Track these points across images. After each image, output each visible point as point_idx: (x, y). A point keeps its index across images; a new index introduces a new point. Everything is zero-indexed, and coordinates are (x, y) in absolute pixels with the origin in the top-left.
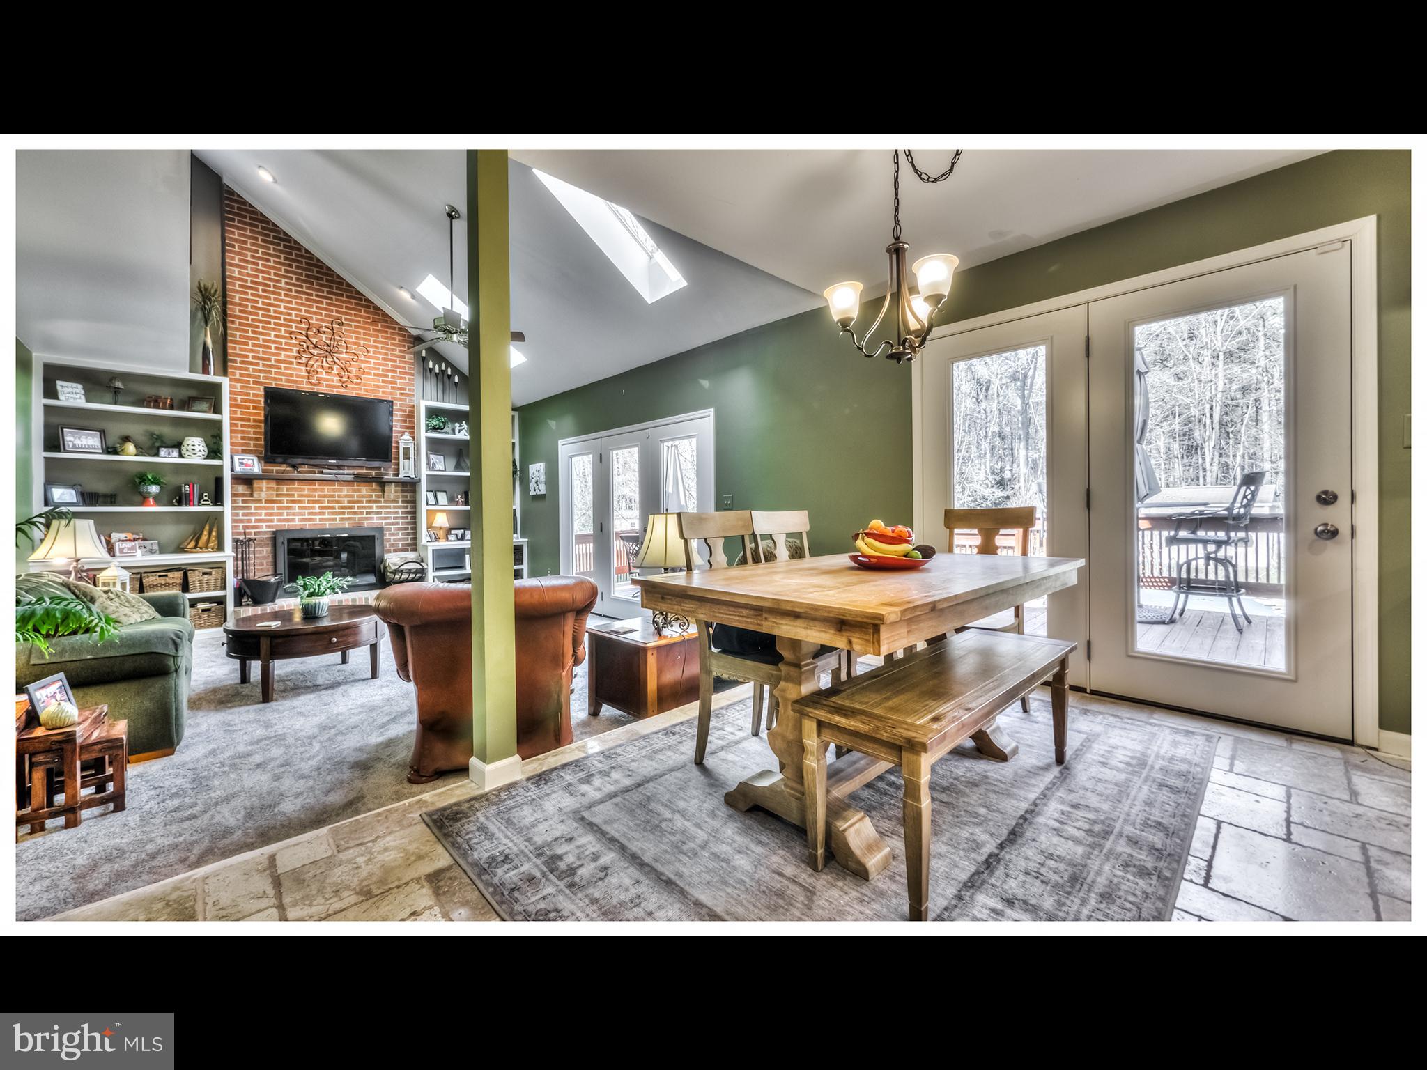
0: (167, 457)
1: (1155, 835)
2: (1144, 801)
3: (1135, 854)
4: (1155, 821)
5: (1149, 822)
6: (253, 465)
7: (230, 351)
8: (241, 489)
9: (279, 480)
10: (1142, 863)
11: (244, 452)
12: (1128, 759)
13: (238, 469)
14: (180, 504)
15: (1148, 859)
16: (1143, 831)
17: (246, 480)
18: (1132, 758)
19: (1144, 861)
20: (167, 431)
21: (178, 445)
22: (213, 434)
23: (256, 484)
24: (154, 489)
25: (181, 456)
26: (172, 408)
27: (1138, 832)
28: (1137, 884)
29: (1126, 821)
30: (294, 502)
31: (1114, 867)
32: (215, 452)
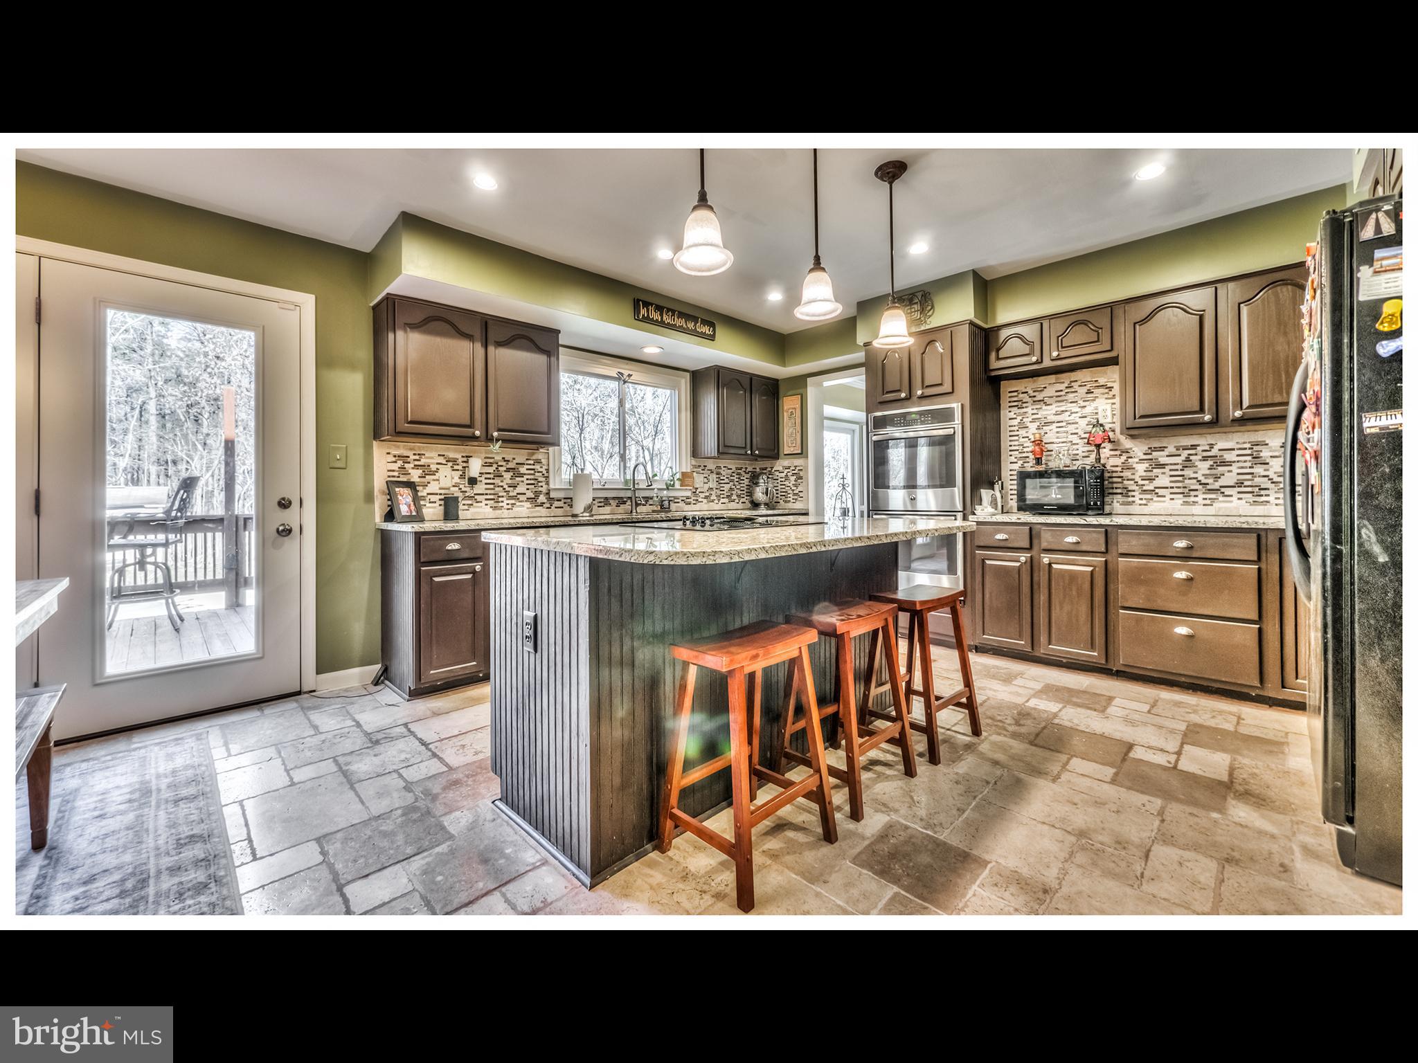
1: (193, 849)
2: (166, 827)
3: (183, 879)
4: (187, 837)
5: (182, 842)
10: (195, 882)
12: (128, 796)
15: (198, 873)
16: (180, 853)
18: (131, 793)
19: (196, 878)
27: (176, 858)
28: (200, 903)
29: (157, 856)
31: (169, 907)
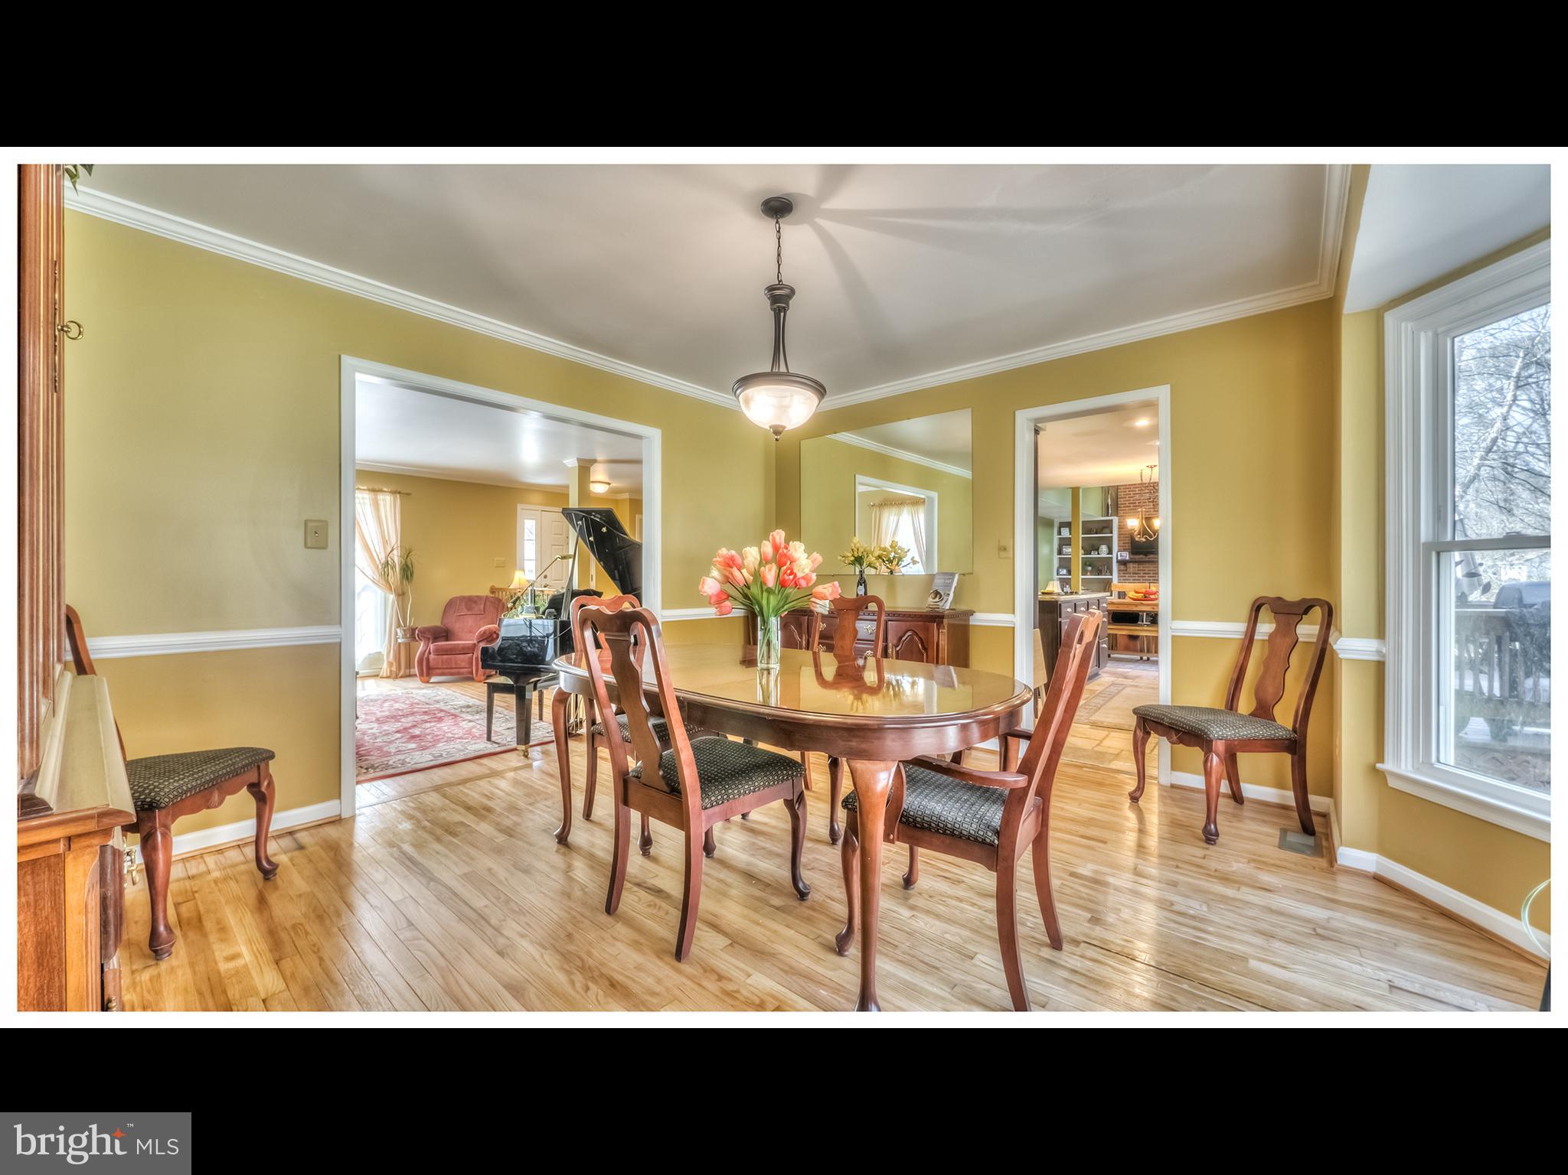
0: (1094, 555)
6: (1126, 556)
7: (1119, 503)
8: (1122, 567)
9: (1140, 562)
11: (1124, 550)
13: (1119, 558)
14: (1098, 575)
17: (1123, 563)
20: (1095, 543)
21: (1098, 550)
22: (1108, 542)
23: (1128, 565)
24: (1090, 568)
25: (1099, 554)
26: (1096, 533)
30: (1145, 574)
32: (1110, 552)
